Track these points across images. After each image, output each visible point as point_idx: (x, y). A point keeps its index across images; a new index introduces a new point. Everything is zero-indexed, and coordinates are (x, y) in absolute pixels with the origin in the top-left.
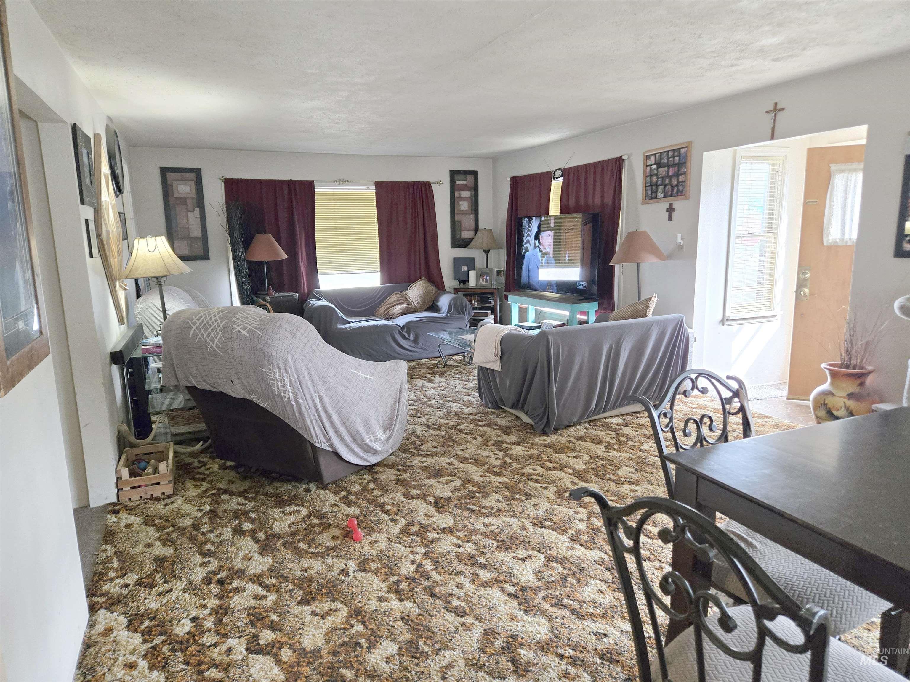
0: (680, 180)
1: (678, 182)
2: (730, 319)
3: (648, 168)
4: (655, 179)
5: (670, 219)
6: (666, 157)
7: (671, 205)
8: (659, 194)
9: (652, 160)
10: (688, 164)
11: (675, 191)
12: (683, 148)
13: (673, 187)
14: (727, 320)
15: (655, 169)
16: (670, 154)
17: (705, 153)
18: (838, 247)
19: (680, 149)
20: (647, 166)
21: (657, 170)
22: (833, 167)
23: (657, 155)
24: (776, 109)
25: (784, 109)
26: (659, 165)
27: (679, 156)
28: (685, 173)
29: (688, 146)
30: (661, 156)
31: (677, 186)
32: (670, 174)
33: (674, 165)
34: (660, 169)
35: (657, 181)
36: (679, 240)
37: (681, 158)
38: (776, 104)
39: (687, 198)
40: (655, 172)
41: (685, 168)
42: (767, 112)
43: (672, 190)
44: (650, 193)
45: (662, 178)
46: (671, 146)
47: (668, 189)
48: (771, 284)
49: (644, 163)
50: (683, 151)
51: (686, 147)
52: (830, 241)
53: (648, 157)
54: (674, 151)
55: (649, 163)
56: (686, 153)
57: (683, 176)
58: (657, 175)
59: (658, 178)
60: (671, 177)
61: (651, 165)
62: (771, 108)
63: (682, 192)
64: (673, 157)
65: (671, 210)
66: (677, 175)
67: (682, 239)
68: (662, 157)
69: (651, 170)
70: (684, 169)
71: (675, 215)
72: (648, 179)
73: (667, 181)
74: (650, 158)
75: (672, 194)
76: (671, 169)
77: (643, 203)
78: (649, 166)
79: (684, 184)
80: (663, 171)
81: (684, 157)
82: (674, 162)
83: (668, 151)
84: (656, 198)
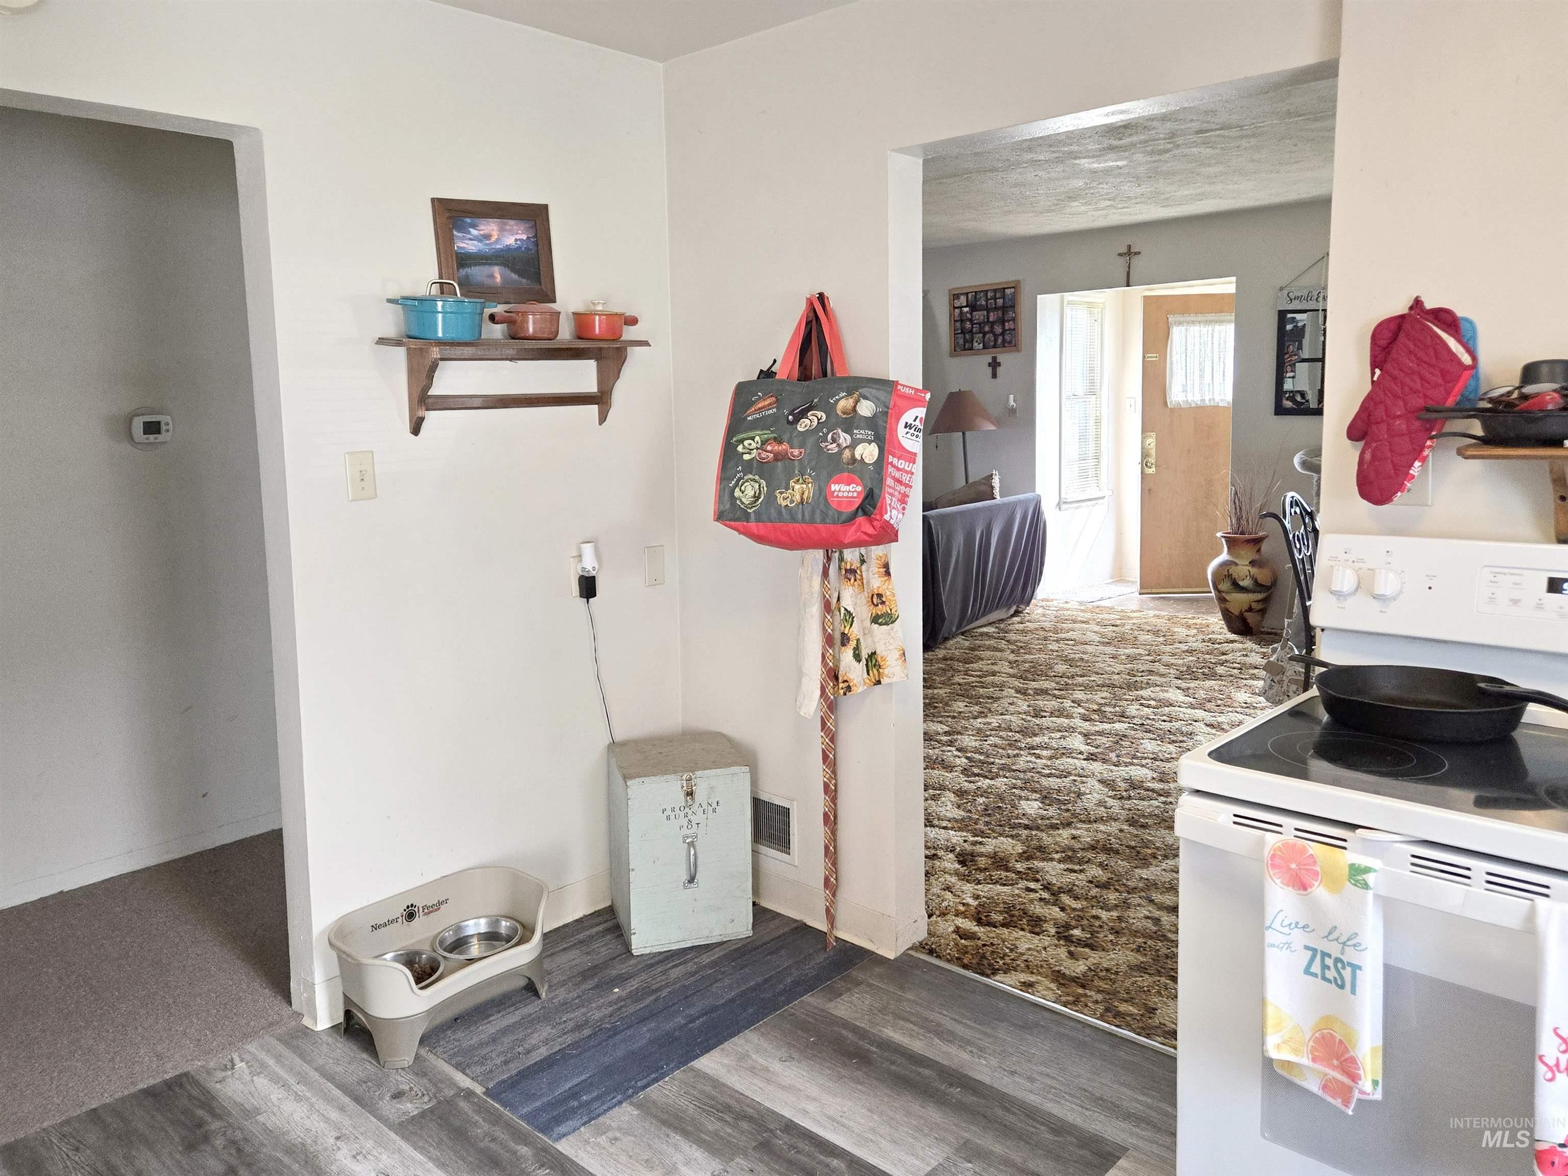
0: (1007, 328)
1: (1004, 331)
2: (1068, 501)
3: (957, 311)
4: (968, 325)
5: (994, 375)
6: (984, 298)
7: (994, 359)
8: (975, 344)
9: (963, 300)
10: (1017, 308)
11: (1000, 341)
12: (1008, 288)
13: (996, 336)
14: (1064, 503)
15: (967, 312)
16: (990, 295)
17: (1039, 296)
18: (1181, 409)
19: (1004, 289)
20: (955, 308)
21: (971, 314)
22: (1171, 319)
23: (970, 295)
24: (1130, 253)
25: (1139, 253)
26: (973, 307)
27: (1004, 297)
28: (1014, 320)
29: (1016, 286)
30: (975, 297)
31: (1003, 334)
32: (991, 319)
33: (996, 309)
34: (974, 313)
35: (972, 327)
36: (1012, 403)
37: (1007, 300)
38: (1129, 247)
39: (1018, 351)
40: (969, 316)
41: (1014, 312)
42: (1120, 255)
43: (996, 340)
44: (961, 342)
45: (980, 324)
46: (991, 284)
47: (989, 338)
48: (1097, 458)
49: (950, 304)
50: (1008, 291)
51: (1014, 287)
52: (1174, 403)
53: (956, 296)
54: (995, 291)
55: (957, 304)
56: (1014, 294)
57: (1011, 322)
58: (971, 320)
59: (972, 324)
60: (993, 323)
61: (961, 307)
62: (1124, 250)
63: (1010, 342)
64: (995, 299)
65: (994, 365)
66: (1003, 322)
67: (1014, 401)
68: (978, 297)
69: (961, 313)
70: (1011, 314)
71: (1000, 370)
72: (958, 324)
73: (987, 329)
74: (958, 298)
75: (995, 343)
76: (992, 314)
77: (951, 355)
78: (957, 308)
79: (1013, 332)
80: (979, 316)
81: (1010, 300)
82: (995, 304)
83: (987, 291)
84: (971, 349)
